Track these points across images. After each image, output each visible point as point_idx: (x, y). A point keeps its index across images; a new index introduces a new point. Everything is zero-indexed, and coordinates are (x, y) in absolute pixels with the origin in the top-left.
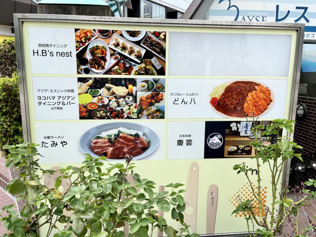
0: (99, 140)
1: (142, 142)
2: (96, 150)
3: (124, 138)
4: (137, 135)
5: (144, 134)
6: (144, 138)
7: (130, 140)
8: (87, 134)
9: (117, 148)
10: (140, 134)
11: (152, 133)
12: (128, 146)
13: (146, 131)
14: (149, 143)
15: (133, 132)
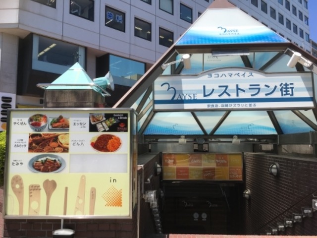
0: (38, 163)
1: (57, 164)
2: (36, 168)
3: (49, 162)
4: (55, 161)
5: (59, 160)
6: (58, 162)
7: (51, 163)
8: (32, 159)
9: (46, 167)
10: (57, 160)
11: (62, 159)
12: (50, 166)
13: (60, 159)
14: (61, 165)
15: (53, 159)
